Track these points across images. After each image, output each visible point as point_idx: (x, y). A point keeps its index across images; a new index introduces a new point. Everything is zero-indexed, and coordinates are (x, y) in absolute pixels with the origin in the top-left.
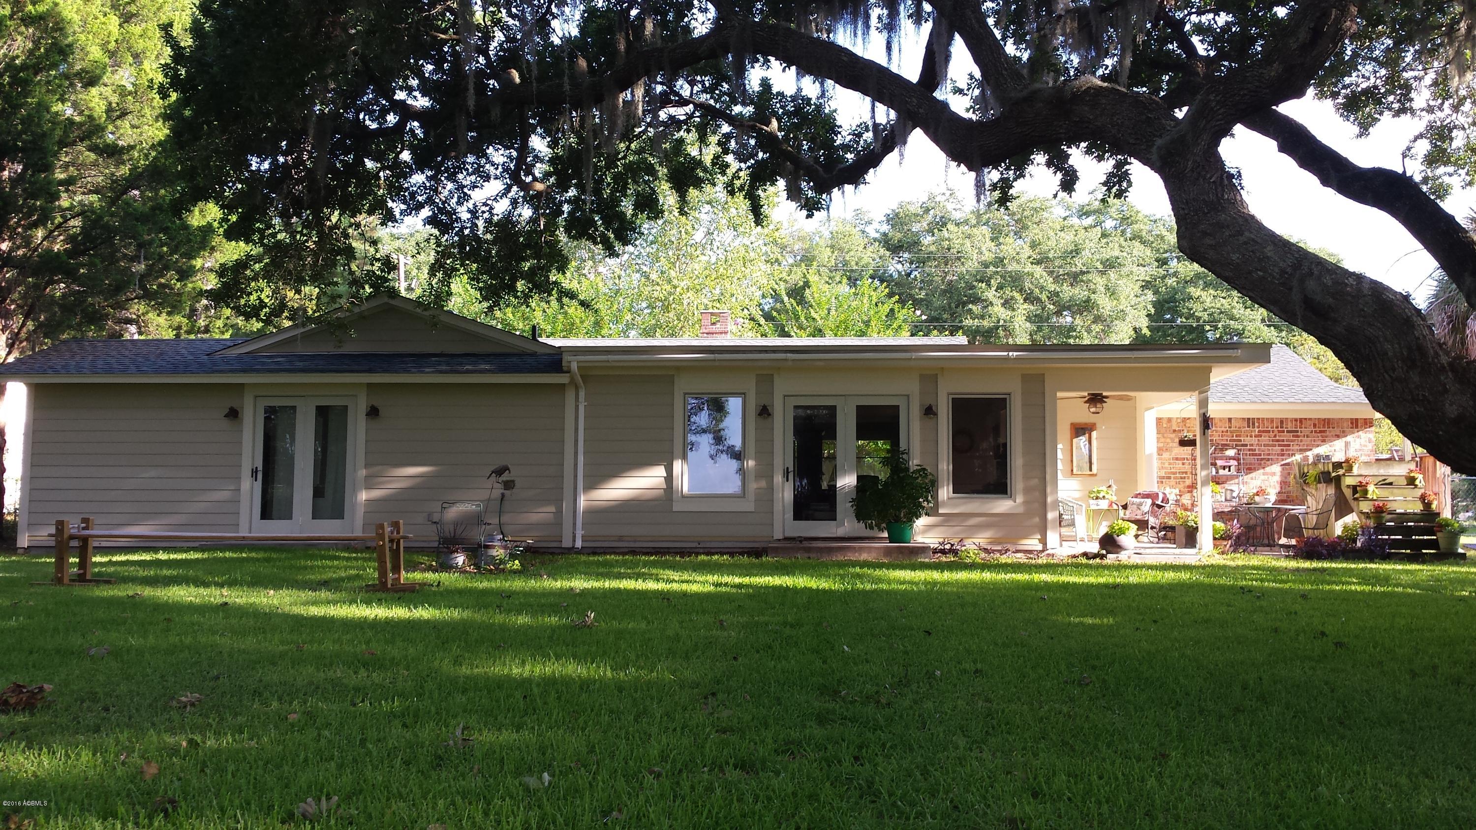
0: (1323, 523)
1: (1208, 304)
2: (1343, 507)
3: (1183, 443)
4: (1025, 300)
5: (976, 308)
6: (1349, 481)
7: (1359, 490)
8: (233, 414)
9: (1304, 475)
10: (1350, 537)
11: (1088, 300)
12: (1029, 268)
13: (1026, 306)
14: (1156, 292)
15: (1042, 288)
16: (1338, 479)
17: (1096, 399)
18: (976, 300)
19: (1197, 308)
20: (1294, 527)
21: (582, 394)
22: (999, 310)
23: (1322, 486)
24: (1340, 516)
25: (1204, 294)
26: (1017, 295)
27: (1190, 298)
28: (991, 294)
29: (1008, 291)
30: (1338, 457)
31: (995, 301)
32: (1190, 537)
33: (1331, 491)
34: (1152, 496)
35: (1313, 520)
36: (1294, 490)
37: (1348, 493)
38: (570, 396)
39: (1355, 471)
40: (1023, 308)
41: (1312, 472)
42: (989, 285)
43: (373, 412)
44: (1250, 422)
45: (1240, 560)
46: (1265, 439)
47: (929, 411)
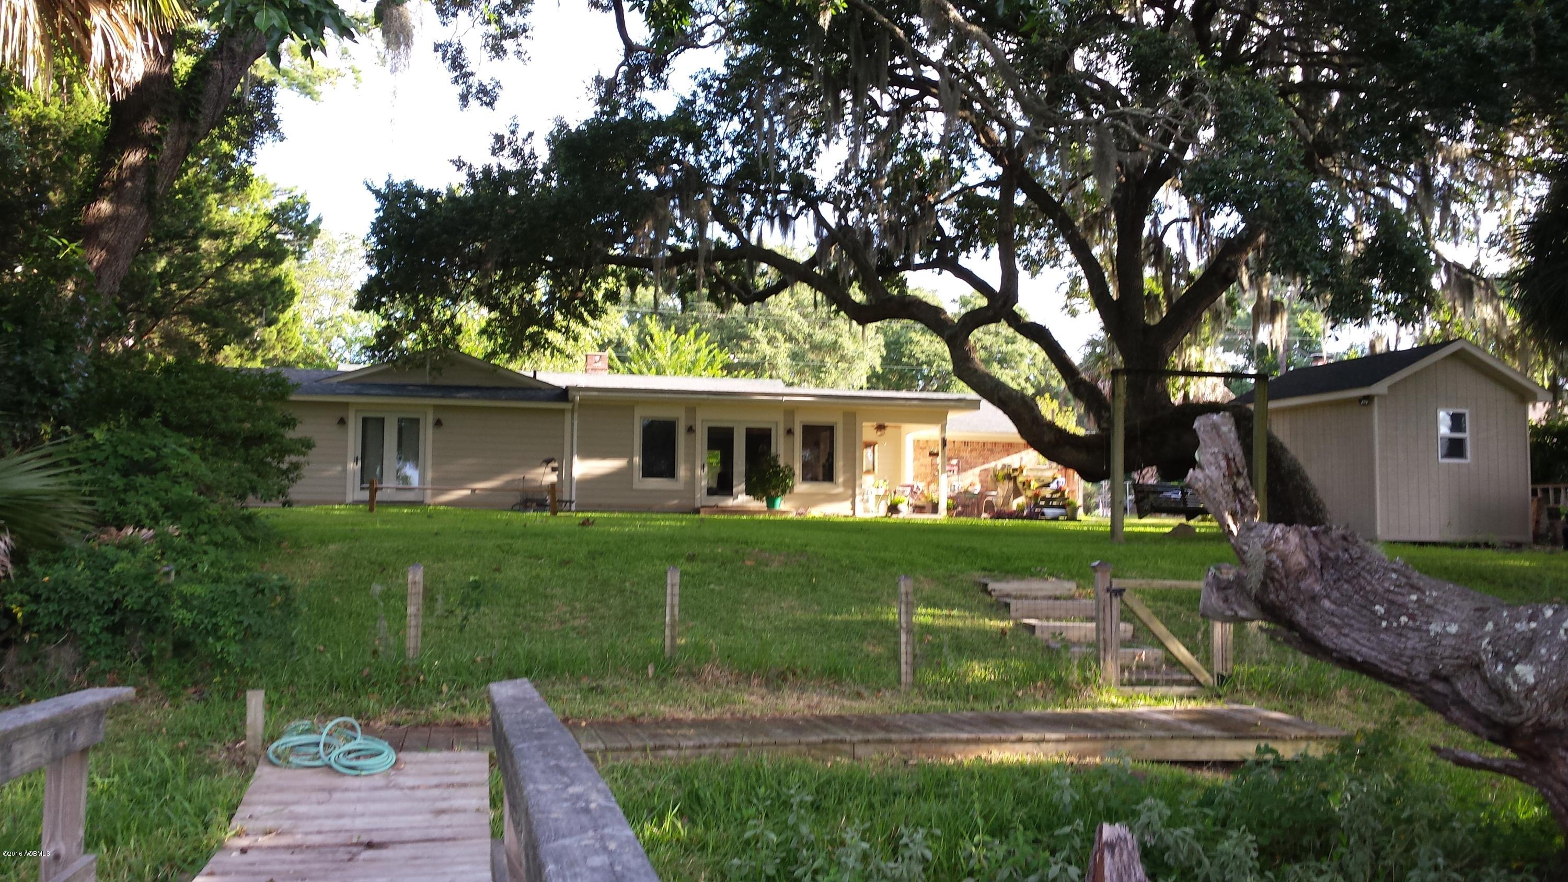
0: (1007, 502)
1: (925, 348)
2: (1017, 493)
3: (931, 454)
4: (785, 340)
5: (745, 345)
6: (1021, 479)
7: (1027, 484)
8: (342, 422)
9: (996, 476)
10: (1021, 509)
11: (836, 342)
12: (788, 314)
13: (788, 345)
14: (885, 335)
15: (799, 331)
16: (1015, 478)
17: (881, 427)
18: (746, 337)
19: (917, 350)
20: (990, 507)
21: (576, 416)
22: (764, 347)
23: (1006, 482)
24: (1016, 497)
25: (922, 339)
26: (779, 335)
27: (911, 342)
28: (758, 334)
29: (771, 331)
30: (1016, 466)
31: (761, 339)
32: (935, 508)
33: (1011, 484)
34: (912, 487)
35: (1001, 501)
36: (990, 484)
37: (1020, 486)
38: (568, 417)
39: (1025, 473)
40: (785, 348)
41: (1001, 474)
42: (757, 325)
43: (438, 423)
44: (966, 444)
45: (963, 520)
46: (974, 454)
47: (790, 432)
